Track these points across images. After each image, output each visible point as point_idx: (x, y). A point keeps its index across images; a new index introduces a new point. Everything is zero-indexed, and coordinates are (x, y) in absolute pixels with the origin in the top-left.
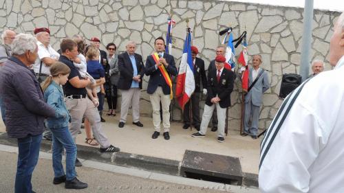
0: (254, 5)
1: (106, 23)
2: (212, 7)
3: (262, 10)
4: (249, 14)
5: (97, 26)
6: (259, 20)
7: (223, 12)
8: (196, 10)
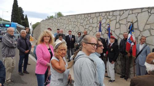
0: (146, 8)
2: (124, 13)
3: (151, 11)
5: (83, 26)
7: (129, 14)
8: (117, 16)
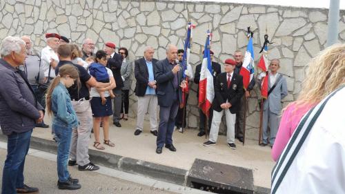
0: (275, 7)
1: (123, 29)
2: (230, 10)
3: (283, 13)
4: (269, 16)
5: (116, 31)
6: (281, 22)
7: (241, 15)
8: (213, 14)
